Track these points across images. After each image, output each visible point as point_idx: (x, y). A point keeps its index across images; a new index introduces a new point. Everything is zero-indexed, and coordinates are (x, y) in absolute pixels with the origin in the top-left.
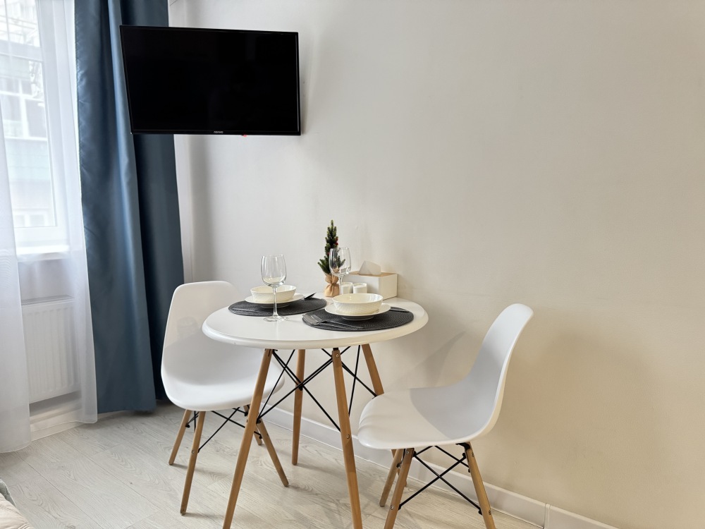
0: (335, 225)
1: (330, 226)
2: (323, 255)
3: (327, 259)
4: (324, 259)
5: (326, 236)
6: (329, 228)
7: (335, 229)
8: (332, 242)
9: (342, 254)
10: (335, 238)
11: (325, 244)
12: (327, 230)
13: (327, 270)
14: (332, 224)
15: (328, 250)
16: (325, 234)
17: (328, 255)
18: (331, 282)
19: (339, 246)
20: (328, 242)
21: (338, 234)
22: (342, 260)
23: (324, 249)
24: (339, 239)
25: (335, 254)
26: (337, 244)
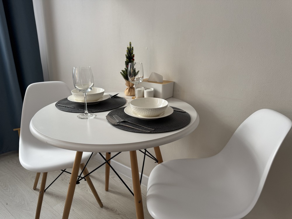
0: (132, 46)
1: (129, 46)
2: (124, 67)
3: (127, 70)
4: (124, 70)
5: (126, 54)
6: (128, 48)
7: (132, 49)
8: (130, 58)
9: (137, 67)
10: (132, 55)
11: (125, 59)
12: (127, 49)
13: (126, 78)
14: (130, 45)
15: (127, 63)
16: (125, 52)
17: (127, 67)
18: (129, 86)
19: (135, 61)
20: (127, 58)
21: (135, 52)
22: (136, 71)
23: (125, 63)
24: (135, 56)
25: (132, 67)
26: (134, 60)
